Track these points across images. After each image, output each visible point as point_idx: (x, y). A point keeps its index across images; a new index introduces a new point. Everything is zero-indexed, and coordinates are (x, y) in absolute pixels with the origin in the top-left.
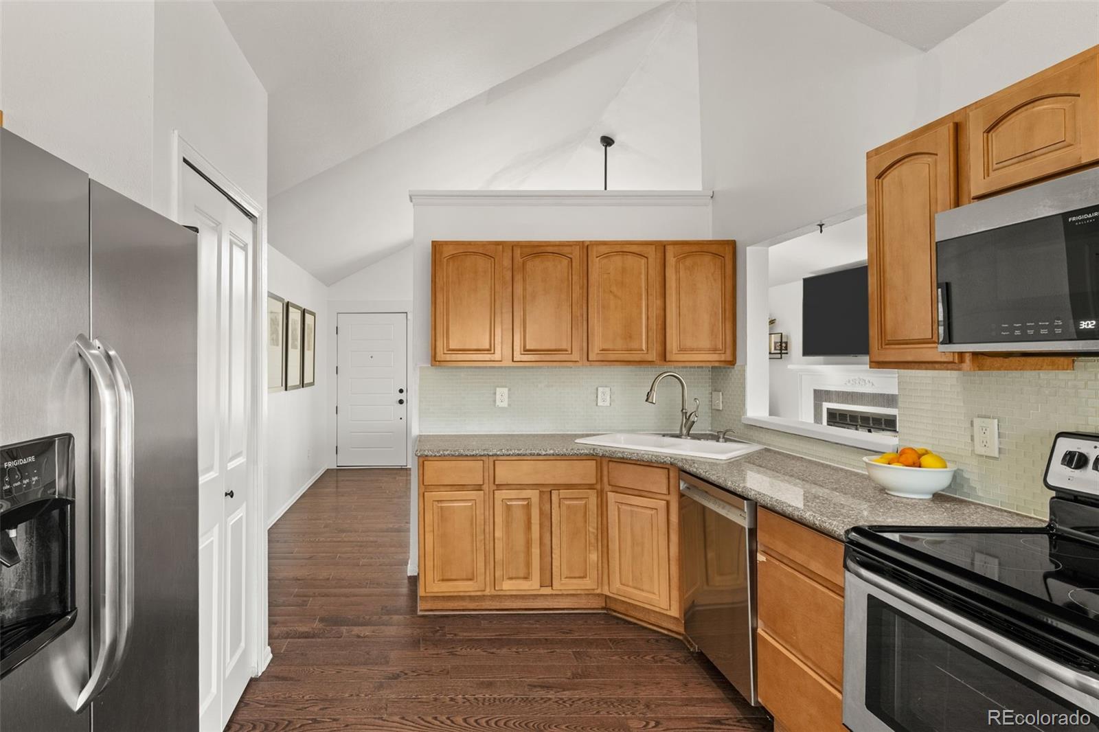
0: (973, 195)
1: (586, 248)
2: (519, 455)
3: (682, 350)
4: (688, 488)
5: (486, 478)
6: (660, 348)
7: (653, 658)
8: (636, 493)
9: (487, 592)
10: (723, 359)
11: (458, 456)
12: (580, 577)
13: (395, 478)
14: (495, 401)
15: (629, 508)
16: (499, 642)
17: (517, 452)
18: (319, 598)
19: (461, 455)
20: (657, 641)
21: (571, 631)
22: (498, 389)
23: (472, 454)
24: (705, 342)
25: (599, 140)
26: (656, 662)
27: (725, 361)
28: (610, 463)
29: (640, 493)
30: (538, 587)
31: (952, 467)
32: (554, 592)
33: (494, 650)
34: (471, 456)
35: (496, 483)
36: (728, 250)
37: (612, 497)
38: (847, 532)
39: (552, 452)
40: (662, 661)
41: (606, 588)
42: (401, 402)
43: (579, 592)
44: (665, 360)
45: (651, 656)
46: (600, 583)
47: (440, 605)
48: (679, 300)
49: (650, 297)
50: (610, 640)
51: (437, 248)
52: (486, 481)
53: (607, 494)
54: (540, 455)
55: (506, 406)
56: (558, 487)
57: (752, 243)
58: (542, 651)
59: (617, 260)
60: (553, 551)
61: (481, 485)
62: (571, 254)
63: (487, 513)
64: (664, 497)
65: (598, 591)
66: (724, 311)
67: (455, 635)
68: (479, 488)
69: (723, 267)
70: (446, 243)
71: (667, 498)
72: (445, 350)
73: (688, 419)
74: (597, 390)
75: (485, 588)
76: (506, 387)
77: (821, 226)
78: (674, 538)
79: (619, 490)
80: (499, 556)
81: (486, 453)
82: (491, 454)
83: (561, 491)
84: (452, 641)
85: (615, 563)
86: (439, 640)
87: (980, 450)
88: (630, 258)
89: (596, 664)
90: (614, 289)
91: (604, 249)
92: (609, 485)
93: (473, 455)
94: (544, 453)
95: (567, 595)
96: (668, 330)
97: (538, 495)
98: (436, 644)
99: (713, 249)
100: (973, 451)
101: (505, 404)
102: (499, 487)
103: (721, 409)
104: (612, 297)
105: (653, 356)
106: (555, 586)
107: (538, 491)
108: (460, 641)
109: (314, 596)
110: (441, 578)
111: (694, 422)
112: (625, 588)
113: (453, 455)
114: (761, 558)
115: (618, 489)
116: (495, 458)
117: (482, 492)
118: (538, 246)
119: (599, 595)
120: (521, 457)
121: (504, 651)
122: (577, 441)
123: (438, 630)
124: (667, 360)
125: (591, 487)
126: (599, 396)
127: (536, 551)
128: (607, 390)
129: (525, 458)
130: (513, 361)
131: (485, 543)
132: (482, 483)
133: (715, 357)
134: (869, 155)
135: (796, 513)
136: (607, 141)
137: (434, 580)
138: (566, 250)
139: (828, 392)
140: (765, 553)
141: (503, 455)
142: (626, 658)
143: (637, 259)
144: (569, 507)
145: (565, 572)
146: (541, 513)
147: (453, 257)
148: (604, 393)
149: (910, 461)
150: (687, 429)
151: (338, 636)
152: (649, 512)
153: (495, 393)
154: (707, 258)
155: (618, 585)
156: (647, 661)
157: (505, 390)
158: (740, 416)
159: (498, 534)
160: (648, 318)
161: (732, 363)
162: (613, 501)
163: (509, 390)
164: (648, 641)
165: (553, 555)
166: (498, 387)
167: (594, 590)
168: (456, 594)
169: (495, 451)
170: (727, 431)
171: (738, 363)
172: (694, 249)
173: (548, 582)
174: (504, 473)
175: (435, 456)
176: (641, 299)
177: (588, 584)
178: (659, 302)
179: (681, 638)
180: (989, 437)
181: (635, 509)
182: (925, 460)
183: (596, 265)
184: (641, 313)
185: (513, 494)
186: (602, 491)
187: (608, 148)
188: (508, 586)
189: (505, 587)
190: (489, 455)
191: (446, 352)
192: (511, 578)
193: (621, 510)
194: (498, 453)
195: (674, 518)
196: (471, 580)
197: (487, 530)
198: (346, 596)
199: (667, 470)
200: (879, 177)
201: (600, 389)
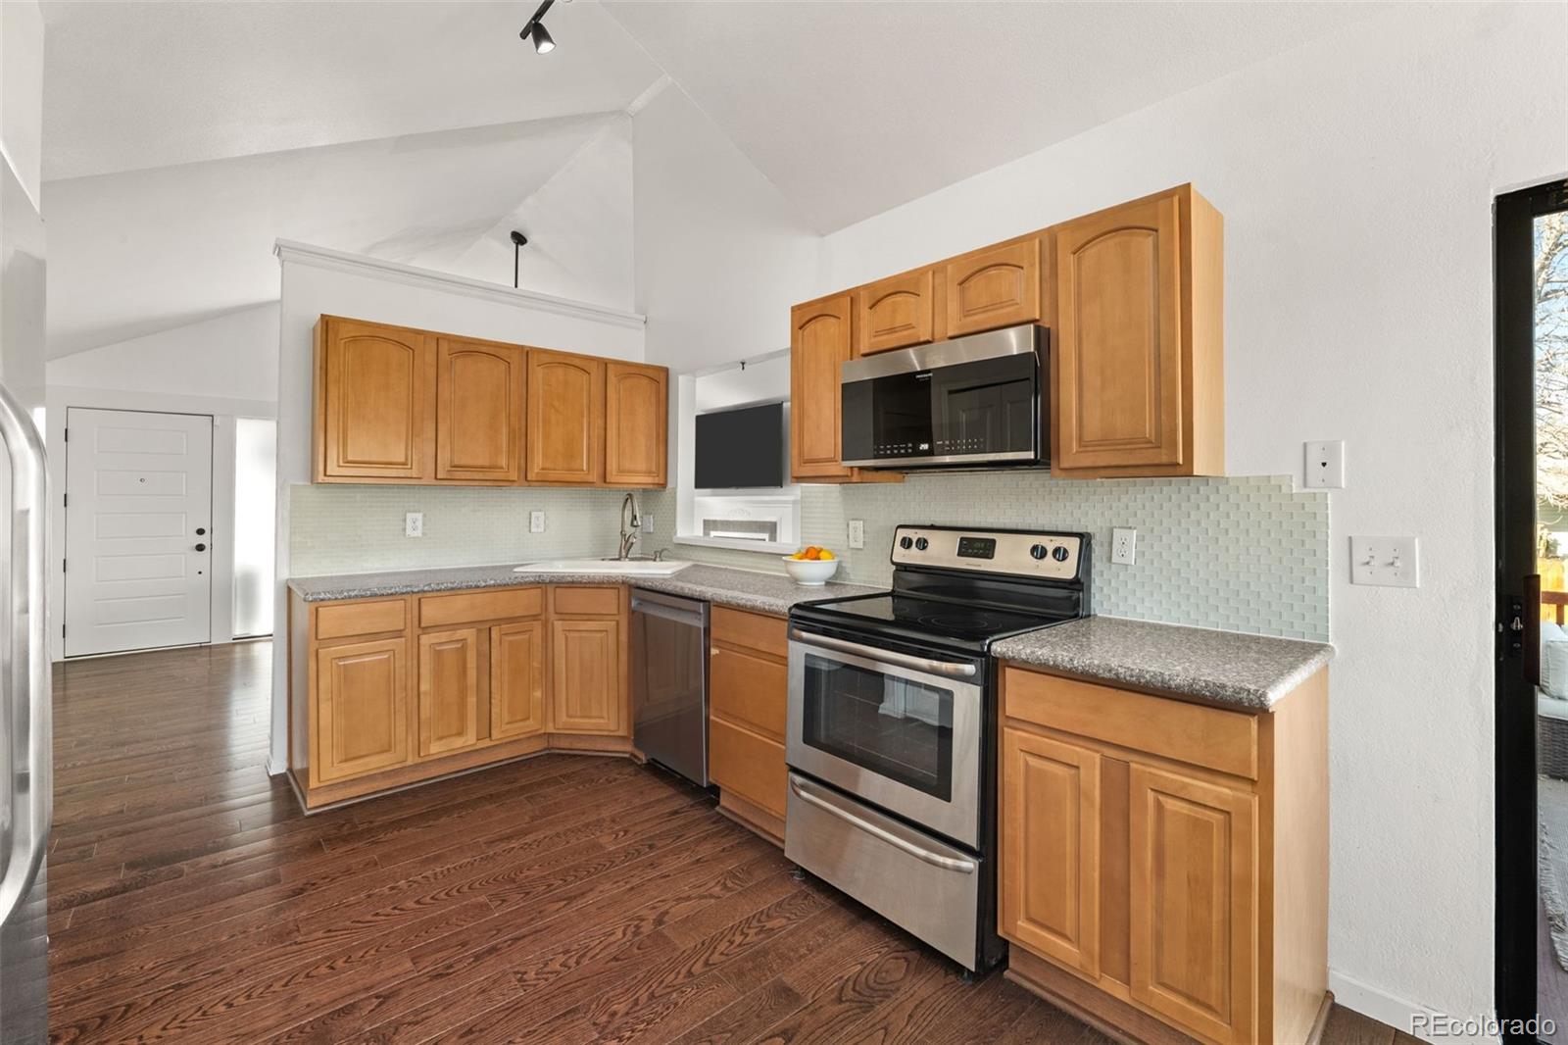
0: (863, 351)
1: (527, 353)
2: (452, 589)
3: (621, 471)
4: (640, 604)
5: (409, 621)
6: (601, 471)
7: (607, 780)
8: (586, 617)
9: (409, 762)
10: (656, 482)
11: (371, 596)
12: (521, 720)
13: (195, 660)
14: (404, 530)
15: (576, 634)
16: (435, 814)
17: (450, 585)
18: (112, 840)
19: (376, 595)
20: (606, 764)
21: (516, 780)
22: (408, 515)
23: (389, 592)
24: (642, 465)
25: (510, 235)
26: (610, 782)
27: (658, 484)
28: (558, 590)
29: (588, 617)
30: (475, 741)
31: (836, 560)
32: (493, 743)
33: (431, 823)
34: (388, 595)
35: (423, 625)
36: (662, 375)
37: (558, 625)
38: (790, 609)
39: (492, 582)
40: (615, 780)
41: (551, 725)
42: (200, 548)
43: (521, 737)
44: (605, 482)
45: (604, 779)
46: (544, 721)
47: (338, 795)
48: (619, 420)
49: (591, 416)
50: (561, 776)
51: (330, 326)
52: (409, 625)
53: (553, 624)
54: (478, 587)
55: (420, 535)
56: (499, 621)
57: (682, 374)
58: (489, 807)
59: (560, 371)
60: (493, 695)
61: (401, 631)
62: (509, 357)
63: (409, 664)
64: (613, 617)
65: (542, 731)
66: (658, 435)
67: (371, 822)
68: (398, 634)
69: (658, 392)
70: (345, 320)
71: (617, 618)
72: (341, 461)
73: (627, 542)
74: (530, 514)
75: (407, 757)
76: (419, 512)
77: (743, 364)
78: (624, 657)
79: (567, 617)
80: (425, 713)
81: (409, 589)
82: (416, 590)
83: (503, 626)
84: (369, 830)
85: (562, 697)
86: (350, 834)
87: (853, 545)
88: (572, 370)
89: (553, 801)
90: (556, 403)
91: (546, 358)
92: (556, 613)
93: (392, 594)
94: (483, 584)
95: (506, 743)
96: (608, 450)
97: (475, 633)
98: (346, 840)
99: (650, 373)
100: (848, 546)
101: (418, 533)
102: (426, 630)
103: (652, 531)
104: (553, 411)
105: (594, 477)
106: (493, 738)
107: (474, 630)
108: (380, 826)
109: (100, 839)
110: (344, 758)
111: (632, 543)
112: (572, 720)
113: (362, 596)
114: (714, 651)
115: (563, 616)
116: (420, 595)
117: (403, 639)
118: (470, 343)
119: (540, 736)
120: (454, 591)
121: (443, 820)
122: (515, 570)
123: (344, 824)
124: (608, 480)
125: (535, 617)
126: (533, 520)
127: (472, 700)
128: (541, 514)
129: (460, 592)
130: (436, 478)
131: (406, 703)
132: (402, 628)
133: (649, 480)
134: (794, 309)
135: (749, 603)
136: (519, 239)
137: (333, 764)
138: (502, 353)
139: (714, 522)
140: (717, 647)
141: (433, 591)
142: (581, 787)
143: (581, 373)
144: (510, 642)
145: (506, 717)
146: (479, 654)
147: (355, 340)
148: (538, 518)
149: (813, 557)
150: (625, 551)
151: (176, 875)
152: (599, 635)
153: (405, 520)
154: (645, 382)
155: (564, 718)
156: (601, 784)
157: (419, 516)
158: (672, 538)
159: (424, 687)
160: (589, 437)
161: (664, 485)
162: (560, 629)
163: (425, 516)
164: (597, 767)
165: (493, 701)
166: (409, 512)
167: (537, 730)
168: (365, 774)
169: (421, 587)
170: (662, 551)
171: (669, 486)
172: (633, 370)
173: (487, 734)
174: (431, 612)
175: (336, 599)
176: (583, 416)
177: (532, 725)
178: (600, 422)
179: (627, 755)
180: (858, 535)
181: (584, 634)
182: (822, 554)
183: (538, 375)
184: (582, 431)
185: (444, 636)
186: (547, 621)
187: (520, 247)
188: (436, 749)
189: (432, 751)
190: (413, 592)
191: (341, 464)
192: (441, 738)
193: (569, 639)
194: (426, 588)
195: (624, 637)
196: (386, 751)
197: (409, 686)
198: (170, 824)
199: (616, 591)
200: (801, 328)
201: (534, 514)
